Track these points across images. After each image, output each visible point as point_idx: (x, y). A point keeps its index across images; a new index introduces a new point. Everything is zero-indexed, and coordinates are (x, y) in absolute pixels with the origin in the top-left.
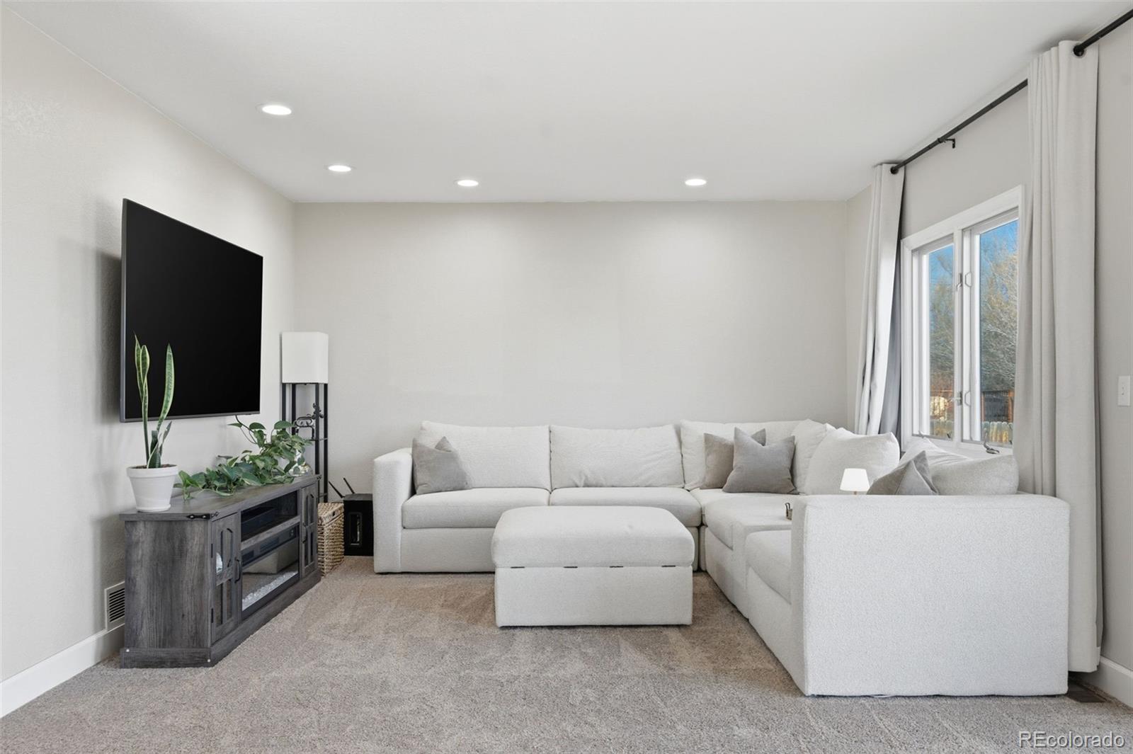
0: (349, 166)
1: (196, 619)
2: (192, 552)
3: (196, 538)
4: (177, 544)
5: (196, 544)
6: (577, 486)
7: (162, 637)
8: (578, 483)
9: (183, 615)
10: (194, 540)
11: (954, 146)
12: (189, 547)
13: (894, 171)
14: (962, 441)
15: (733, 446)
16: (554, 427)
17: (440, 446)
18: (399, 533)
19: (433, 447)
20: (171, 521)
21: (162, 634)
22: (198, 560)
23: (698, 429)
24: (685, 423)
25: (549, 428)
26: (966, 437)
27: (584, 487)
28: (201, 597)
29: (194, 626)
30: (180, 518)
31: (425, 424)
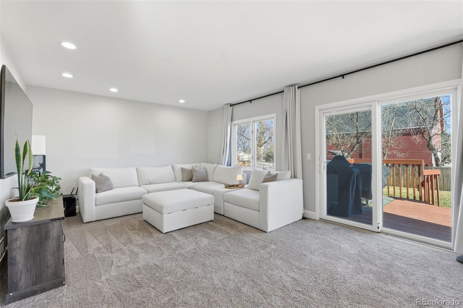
0: (72, 75)
1: (55, 266)
2: (52, 236)
3: (55, 229)
4: (43, 234)
5: (55, 232)
6: (147, 185)
7: (35, 280)
8: (148, 183)
9: (48, 267)
10: (54, 230)
11: (251, 103)
12: (51, 234)
13: (231, 106)
14: (253, 167)
15: (192, 170)
16: (138, 167)
17: (100, 175)
18: (94, 207)
19: (98, 176)
20: (39, 225)
21: (34, 279)
22: (56, 239)
23: (179, 166)
24: (174, 165)
25: (136, 168)
26: (254, 166)
27: (149, 184)
28: (58, 256)
29: (54, 270)
30: (46, 222)
31: (92, 168)
